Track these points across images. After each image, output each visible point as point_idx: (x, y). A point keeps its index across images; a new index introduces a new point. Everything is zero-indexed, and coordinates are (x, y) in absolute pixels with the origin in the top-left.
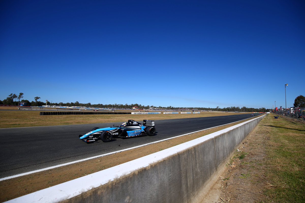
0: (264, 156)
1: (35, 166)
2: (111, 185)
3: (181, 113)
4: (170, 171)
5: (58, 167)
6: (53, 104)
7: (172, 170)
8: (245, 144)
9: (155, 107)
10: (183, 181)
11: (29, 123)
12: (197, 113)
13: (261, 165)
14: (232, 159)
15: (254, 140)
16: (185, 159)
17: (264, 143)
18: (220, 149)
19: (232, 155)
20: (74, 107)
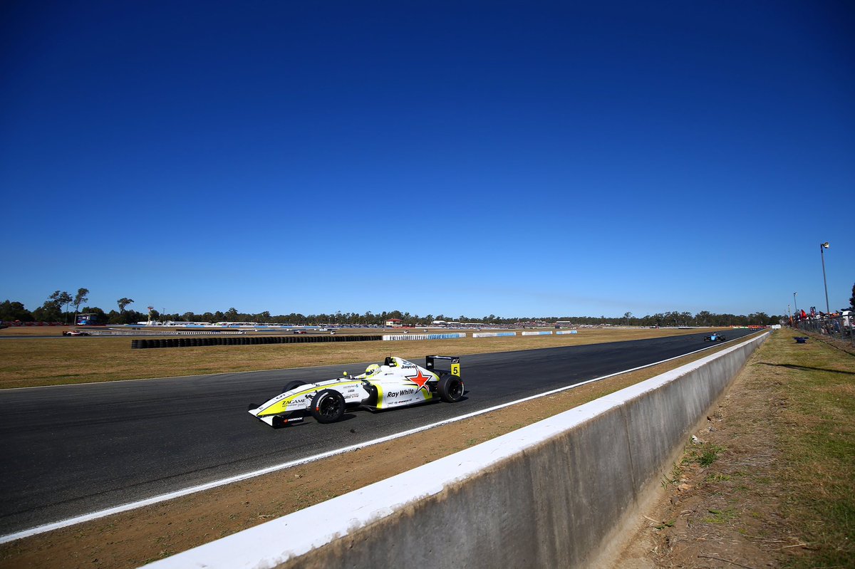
0: (775, 456)
1: (120, 492)
2: (339, 549)
3: (524, 333)
4: (504, 503)
5: (184, 497)
6: (168, 318)
7: (508, 502)
8: (714, 420)
9: (448, 320)
10: (542, 535)
11: (103, 371)
12: (569, 332)
13: (765, 481)
14: (678, 464)
15: (740, 409)
16: (544, 468)
17: (770, 416)
18: (642, 438)
19: (679, 455)
20: (225, 324)
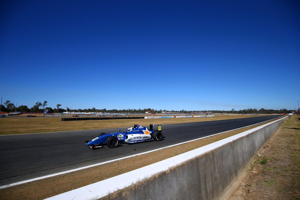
0: (290, 162)
1: (59, 168)
2: (134, 188)
3: (195, 116)
4: (189, 175)
5: (80, 170)
6: (73, 111)
7: (191, 175)
8: (266, 148)
9: (167, 111)
10: (202, 187)
11: (52, 128)
12: (211, 116)
13: (286, 171)
14: (252, 164)
15: (276, 144)
16: (203, 163)
17: (288, 147)
18: (239, 154)
19: (253, 161)
20: (91, 113)
